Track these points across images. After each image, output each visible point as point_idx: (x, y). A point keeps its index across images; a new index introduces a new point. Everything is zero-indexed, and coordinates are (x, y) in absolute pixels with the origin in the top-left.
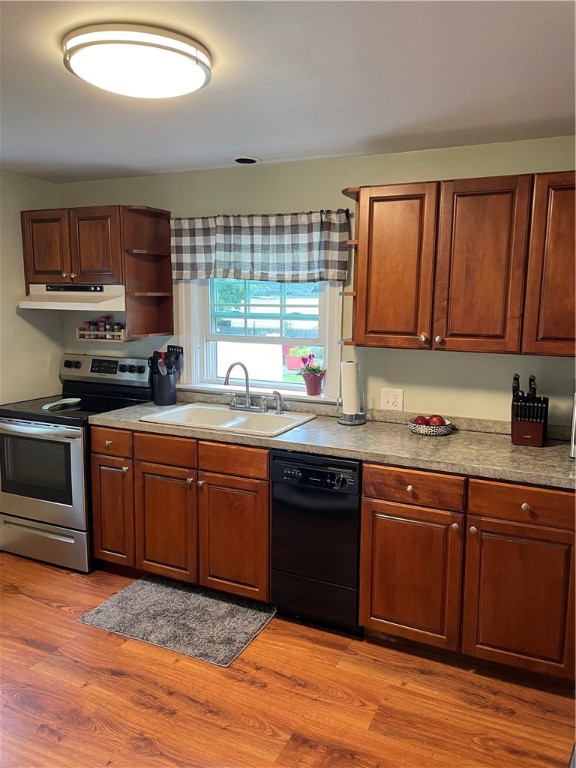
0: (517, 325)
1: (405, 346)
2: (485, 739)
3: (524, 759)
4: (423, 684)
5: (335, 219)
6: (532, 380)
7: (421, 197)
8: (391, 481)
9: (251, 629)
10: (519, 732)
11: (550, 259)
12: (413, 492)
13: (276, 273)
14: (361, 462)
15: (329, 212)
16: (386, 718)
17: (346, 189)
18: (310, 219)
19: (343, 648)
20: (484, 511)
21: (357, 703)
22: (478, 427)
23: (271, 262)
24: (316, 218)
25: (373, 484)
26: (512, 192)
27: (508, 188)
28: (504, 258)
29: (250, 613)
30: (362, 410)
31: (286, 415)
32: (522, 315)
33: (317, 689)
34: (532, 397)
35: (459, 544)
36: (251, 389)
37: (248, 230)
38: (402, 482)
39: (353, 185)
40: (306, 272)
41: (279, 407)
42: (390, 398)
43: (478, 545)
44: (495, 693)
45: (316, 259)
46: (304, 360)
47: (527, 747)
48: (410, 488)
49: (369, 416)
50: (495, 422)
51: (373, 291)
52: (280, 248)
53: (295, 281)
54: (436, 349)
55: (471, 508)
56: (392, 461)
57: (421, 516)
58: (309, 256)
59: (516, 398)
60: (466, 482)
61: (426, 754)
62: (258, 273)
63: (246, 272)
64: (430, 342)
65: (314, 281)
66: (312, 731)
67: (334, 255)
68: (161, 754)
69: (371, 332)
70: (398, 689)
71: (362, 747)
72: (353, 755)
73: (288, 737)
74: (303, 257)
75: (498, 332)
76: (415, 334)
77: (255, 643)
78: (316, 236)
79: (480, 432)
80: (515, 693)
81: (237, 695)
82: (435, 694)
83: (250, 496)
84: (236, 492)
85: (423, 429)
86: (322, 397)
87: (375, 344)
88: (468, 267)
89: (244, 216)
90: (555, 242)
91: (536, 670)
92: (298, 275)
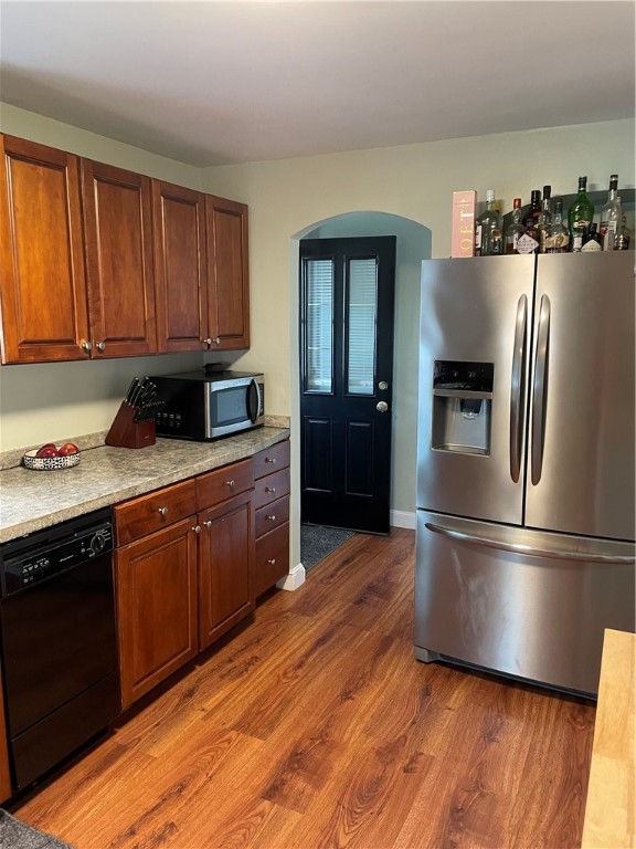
0: (154, 326)
1: (66, 357)
2: (285, 676)
7: (62, 169)
8: (144, 514)
14: (113, 506)
16: (250, 727)
21: (224, 745)
25: (128, 527)
26: (138, 190)
27: (135, 185)
32: (156, 316)
33: (192, 776)
35: (196, 544)
43: (207, 538)
44: (231, 661)
54: (95, 359)
56: (143, 491)
57: (170, 537)
70: (210, 714)
73: (267, 802)
76: (74, 342)
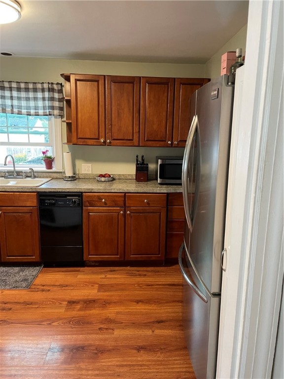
0: (138, 135)
1: (95, 144)
2: (139, 285)
3: (152, 287)
4: (114, 275)
5: (55, 87)
6: (143, 157)
7: (98, 81)
8: (95, 199)
9: (34, 273)
10: (149, 280)
11: (148, 110)
12: (105, 202)
13: (26, 111)
14: (82, 193)
15: (52, 83)
16: (102, 287)
17: (63, 74)
18: (42, 86)
19: (79, 271)
20: (132, 205)
21: (90, 286)
22: (123, 177)
23: (22, 105)
24: (46, 86)
25: (88, 201)
26: (133, 83)
27: (132, 81)
28: (132, 109)
29: (31, 269)
30: (74, 174)
31: (36, 179)
32: (139, 131)
33: (72, 286)
34: (143, 163)
35: (123, 219)
36: (16, 169)
37: (9, 89)
38: (100, 198)
39: (66, 73)
40: (42, 111)
41: (33, 176)
42: (86, 168)
43: (130, 218)
44: (138, 271)
45: (47, 105)
46: (44, 153)
47: (152, 283)
48: (103, 200)
49: (77, 177)
50: (129, 175)
51: (79, 120)
52: (28, 99)
53: (37, 115)
54: (108, 145)
55: (127, 205)
56: (96, 191)
57: (108, 211)
58: (43, 104)
59: (137, 164)
60: (125, 195)
61: (120, 293)
62: (16, 110)
63: (9, 109)
64: (105, 142)
65: (47, 115)
66: (75, 298)
67: (57, 104)
68: (12, 323)
69: (80, 138)
70: (104, 278)
71: (97, 298)
72: (94, 301)
73: (67, 303)
74: (40, 103)
75: (131, 138)
76: (98, 139)
77: (38, 278)
78: (47, 94)
79: (123, 179)
80: (145, 270)
81: (38, 296)
82: (118, 276)
83: (28, 215)
84: (20, 214)
85: (103, 179)
86: (54, 169)
87: (82, 143)
88: (118, 111)
89: (6, 82)
90: (149, 104)
91: (151, 259)
92: (38, 112)
